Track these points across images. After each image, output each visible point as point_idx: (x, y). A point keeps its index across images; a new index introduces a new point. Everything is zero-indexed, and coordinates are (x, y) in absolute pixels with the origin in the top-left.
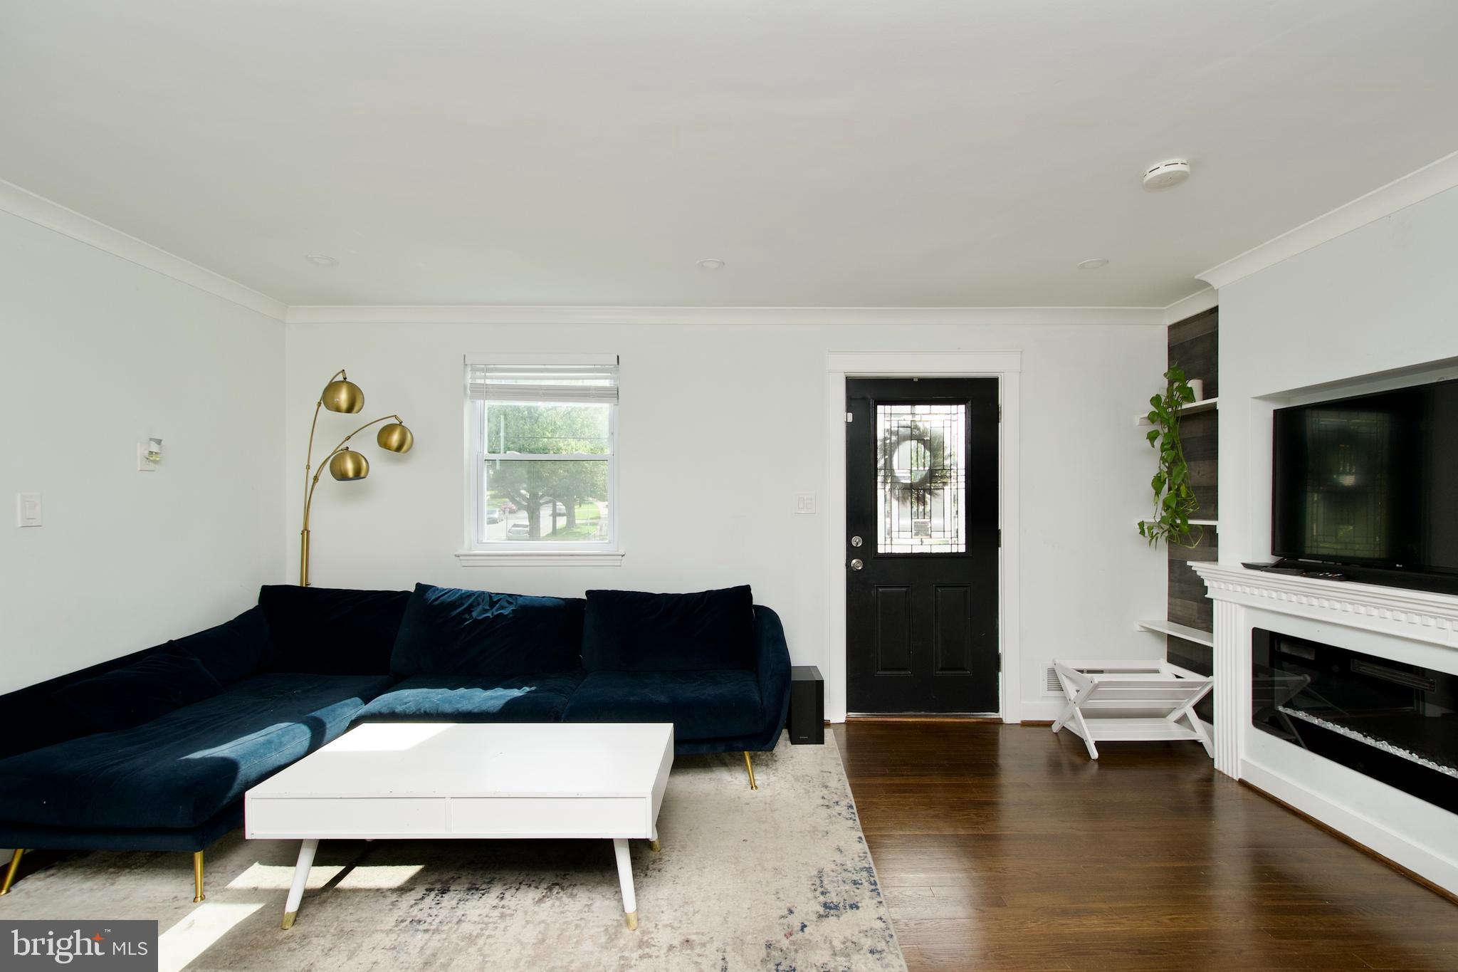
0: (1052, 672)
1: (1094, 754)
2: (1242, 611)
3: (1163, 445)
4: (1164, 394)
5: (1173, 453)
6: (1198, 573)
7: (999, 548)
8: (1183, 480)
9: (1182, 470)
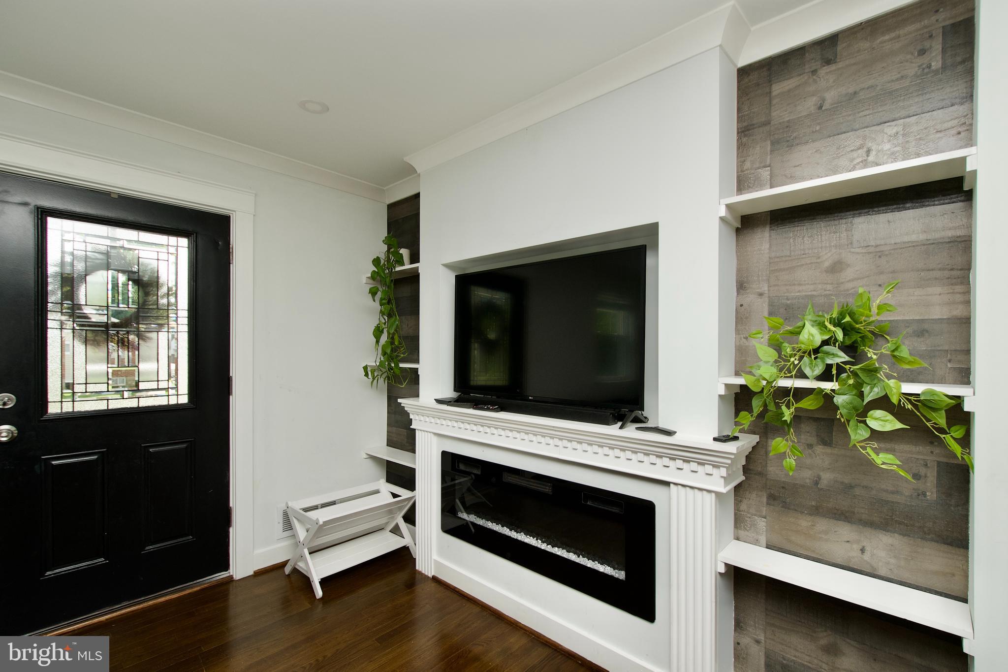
0: (286, 516)
1: (319, 593)
2: (435, 439)
3: (381, 300)
4: (383, 257)
5: (388, 307)
6: (406, 409)
7: (231, 397)
8: (396, 330)
9: (395, 321)
